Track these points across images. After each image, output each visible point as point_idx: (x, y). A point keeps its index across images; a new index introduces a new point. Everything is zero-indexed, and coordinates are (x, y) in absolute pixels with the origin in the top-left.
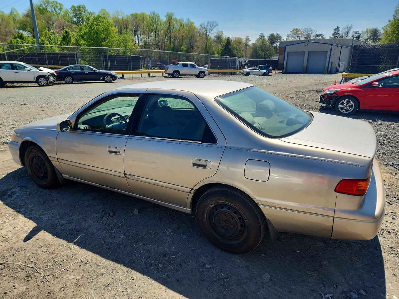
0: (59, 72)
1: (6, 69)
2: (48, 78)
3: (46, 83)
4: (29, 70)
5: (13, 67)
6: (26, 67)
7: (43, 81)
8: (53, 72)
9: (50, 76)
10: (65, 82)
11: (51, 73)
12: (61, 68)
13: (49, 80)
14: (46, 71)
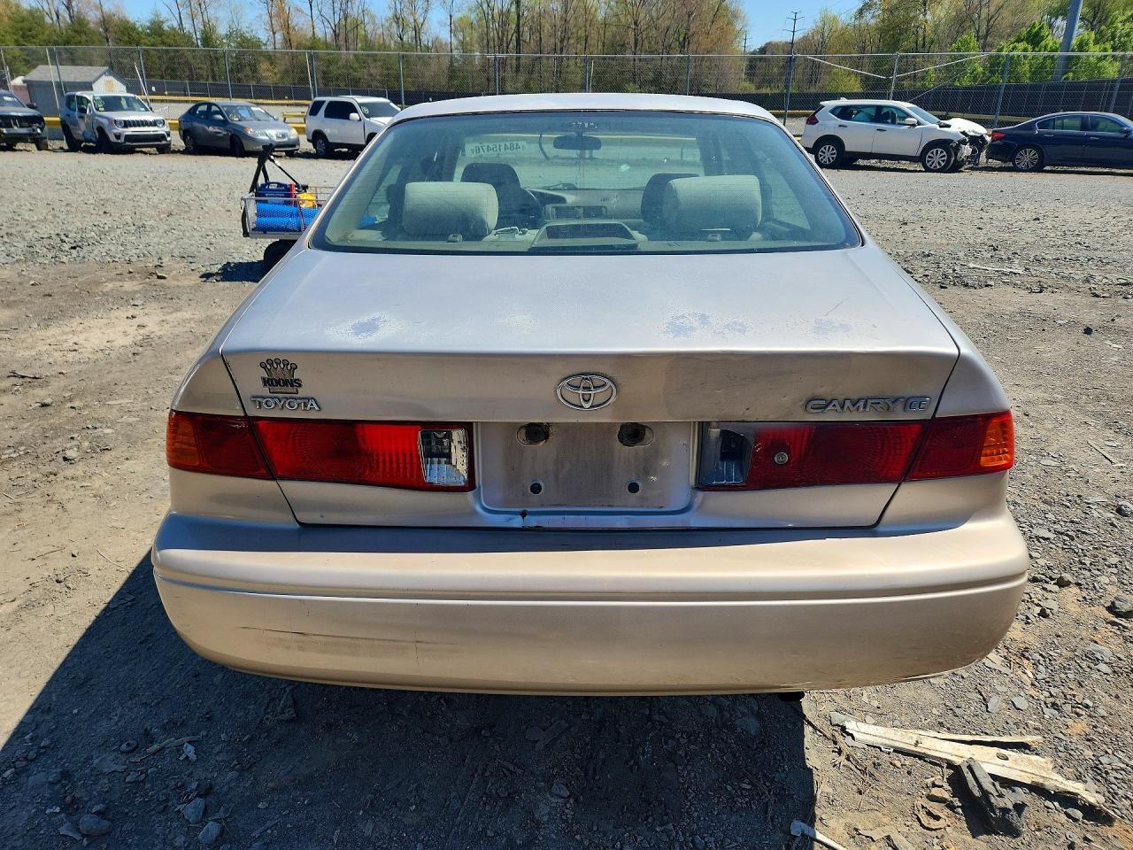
0: (1010, 132)
1: (863, 121)
2: (957, 148)
3: (943, 164)
4: (914, 125)
5: (881, 116)
6: (911, 117)
7: (938, 157)
8: (980, 130)
9: (964, 142)
10: (1014, 164)
11: (972, 134)
12: (1018, 123)
13: (956, 155)
14: (960, 126)
